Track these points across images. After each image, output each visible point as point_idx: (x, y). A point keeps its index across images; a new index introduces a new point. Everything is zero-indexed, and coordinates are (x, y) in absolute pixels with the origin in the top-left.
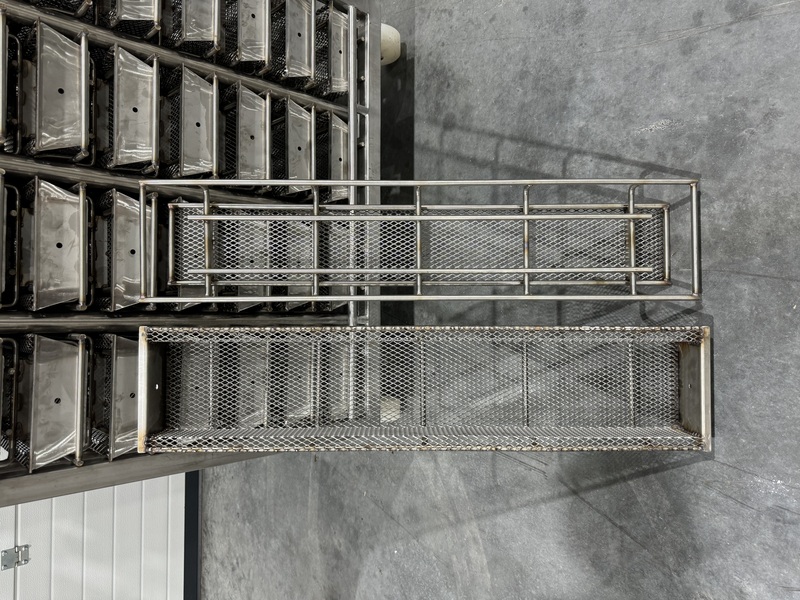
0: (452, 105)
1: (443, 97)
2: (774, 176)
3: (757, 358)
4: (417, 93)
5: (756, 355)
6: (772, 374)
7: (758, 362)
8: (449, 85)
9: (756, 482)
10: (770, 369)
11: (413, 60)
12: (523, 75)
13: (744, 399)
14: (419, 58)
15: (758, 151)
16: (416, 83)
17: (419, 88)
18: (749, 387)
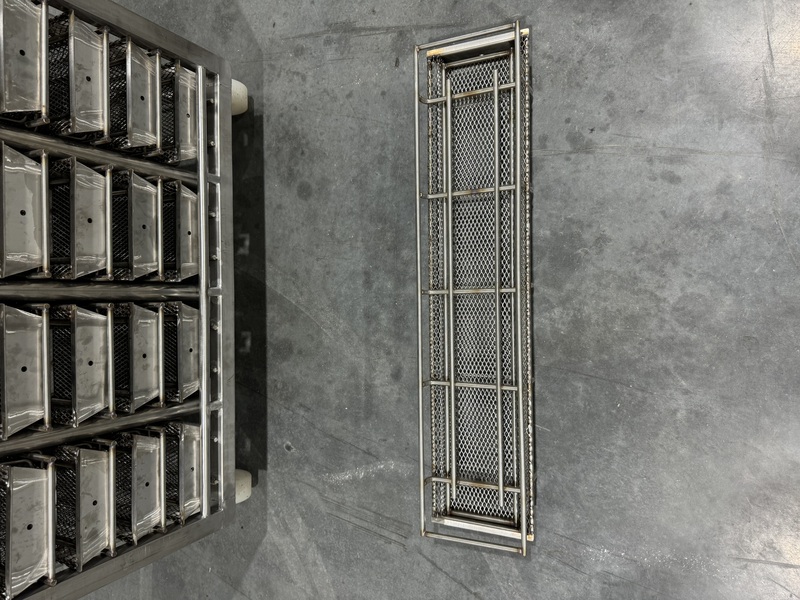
0: (307, 174)
1: (296, 164)
2: (603, 293)
3: (589, 447)
4: (266, 154)
5: (589, 444)
6: (601, 460)
7: (590, 450)
8: (303, 153)
9: (588, 552)
10: (599, 456)
11: (261, 117)
12: (381, 160)
13: (579, 481)
14: (269, 117)
15: (591, 270)
16: (265, 142)
17: (269, 148)
18: (583, 471)
